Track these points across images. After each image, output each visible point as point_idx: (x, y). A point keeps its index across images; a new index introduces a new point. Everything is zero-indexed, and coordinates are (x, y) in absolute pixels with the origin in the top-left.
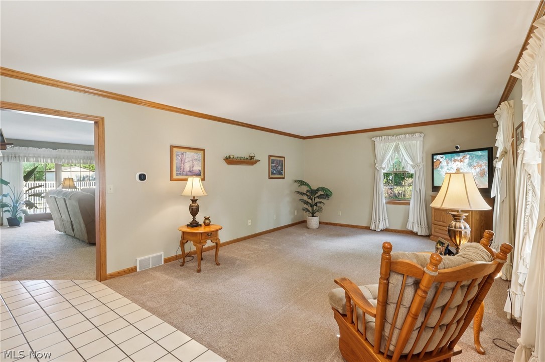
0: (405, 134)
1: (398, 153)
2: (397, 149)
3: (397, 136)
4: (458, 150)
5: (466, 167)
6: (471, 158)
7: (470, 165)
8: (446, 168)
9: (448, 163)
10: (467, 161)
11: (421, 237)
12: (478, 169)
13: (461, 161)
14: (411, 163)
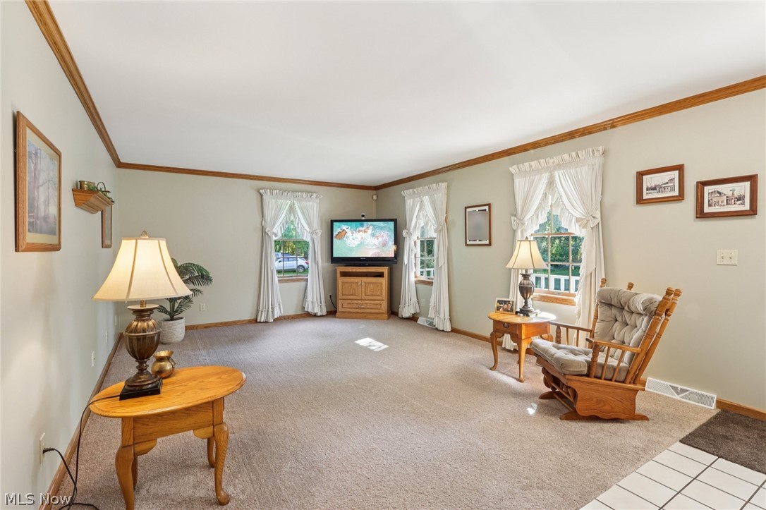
0: (302, 191)
1: (294, 215)
2: (292, 209)
3: (293, 192)
4: (363, 218)
5: (369, 236)
6: (374, 228)
7: (373, 235)
8: (351, 238)
9: (352, 233)
10: (370, 231)
11: (322, 318)
12: (380, 239)
13: (365, 232)
14: (308, 230)
